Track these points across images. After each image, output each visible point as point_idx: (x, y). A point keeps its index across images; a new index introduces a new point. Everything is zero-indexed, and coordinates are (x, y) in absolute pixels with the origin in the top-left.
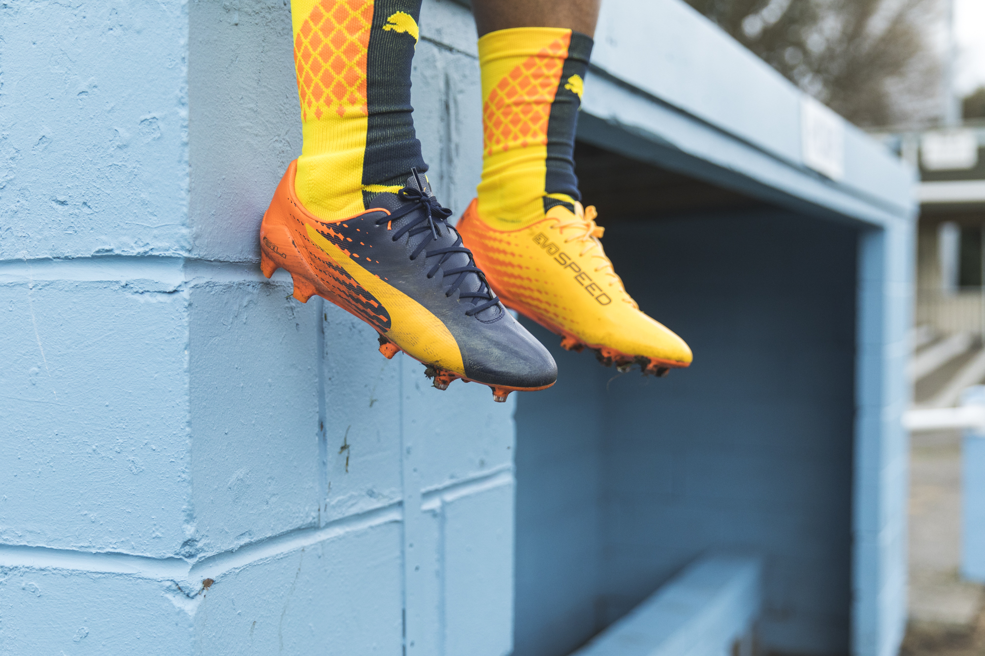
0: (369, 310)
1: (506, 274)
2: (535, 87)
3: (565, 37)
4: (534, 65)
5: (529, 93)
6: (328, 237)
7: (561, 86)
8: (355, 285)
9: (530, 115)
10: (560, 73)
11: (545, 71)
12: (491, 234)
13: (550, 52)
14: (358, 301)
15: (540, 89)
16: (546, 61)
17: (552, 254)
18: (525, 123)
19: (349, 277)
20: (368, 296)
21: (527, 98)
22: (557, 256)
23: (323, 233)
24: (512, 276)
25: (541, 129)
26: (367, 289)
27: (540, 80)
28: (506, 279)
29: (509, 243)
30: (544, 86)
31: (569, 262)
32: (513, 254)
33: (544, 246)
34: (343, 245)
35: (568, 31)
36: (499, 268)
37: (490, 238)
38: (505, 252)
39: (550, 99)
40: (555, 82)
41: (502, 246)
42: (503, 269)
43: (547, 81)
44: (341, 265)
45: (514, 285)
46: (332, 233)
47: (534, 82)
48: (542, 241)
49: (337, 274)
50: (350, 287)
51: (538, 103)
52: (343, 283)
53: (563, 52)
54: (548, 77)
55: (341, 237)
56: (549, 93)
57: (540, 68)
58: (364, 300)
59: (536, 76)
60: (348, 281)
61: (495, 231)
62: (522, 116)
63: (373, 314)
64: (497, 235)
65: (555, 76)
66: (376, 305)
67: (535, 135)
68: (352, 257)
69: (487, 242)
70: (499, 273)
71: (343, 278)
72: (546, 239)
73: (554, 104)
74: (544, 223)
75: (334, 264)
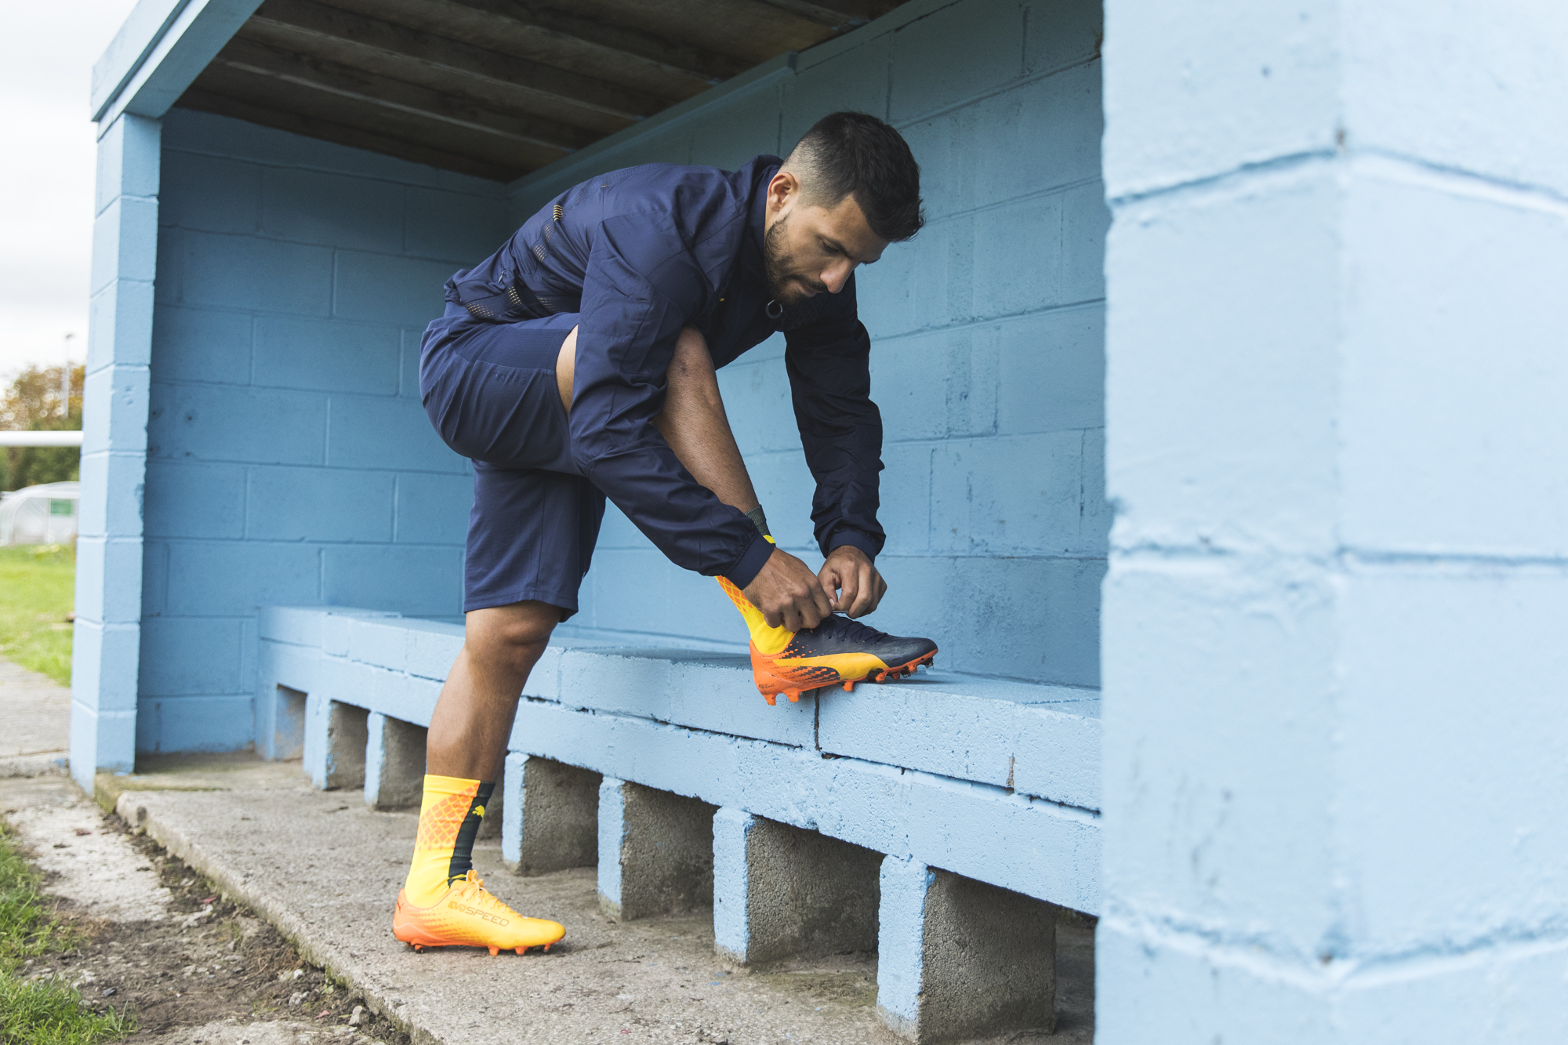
0: (825, 676)
1: (440, 932)
2: (454, 812)
3: (476, 785)
4: (455, 799)
5: (450, 816)
6: (786, 657)
7: (470, 812)
8: (811, 669)
9: (448, 829)
10: (470, 805)
11: (462, 803)
12: (422, 912)
13: (466, 794)
14: (817, 676)
15: (457, 814)
16: (462, 798)
17: (463, 911)
18: (444, 833)
19: (806, 668)
20: (819, 669)
21: (447, 819)
22: (466, 910)
23: (783, 658)
24: (443, 931)
25: (453, 838)
26: (817, 666)
27: (457, 808)
28: (441, 934)
29: (434, 914)
30: (459, 812)
31: (475, 911)
32: (440, 920)
33: (456, 908)
34: (794, 655)
35: (479, 782)
36: (434, 930)
37: (422, 915)
38: (434, 920)
39: (462, 820)
40: (467, 810)
41: (431, 917)
42: (437, 929)
43: (461, 809)
44: (799, 666)
45: (447, 935)
46: (787, 654)
47: (455, 809)
48: (454, 905)
49: (800, 672)
50: (809, 672)
51: (454, 822)
52: (806, 674)
53: (474, 794)
54: (462, 807)
55: (792, 652)
56: (462, 816)
57: (458, 801)
58: (819, 673)
59: (455, 806)
60: (806, 671)
61: (424, 910)
62: (443, 829)
63: (827, 676)
64: (426, 912)
65: (467, 806)
66: (825, 670)
67: (448, 841)
68: (802, 657)
69: (421, 918)
70: (436, 932)
71: (804, 671)
72: (456, 904)
73: (463, 823)
74: (451, 895)
75: (796, 668)
